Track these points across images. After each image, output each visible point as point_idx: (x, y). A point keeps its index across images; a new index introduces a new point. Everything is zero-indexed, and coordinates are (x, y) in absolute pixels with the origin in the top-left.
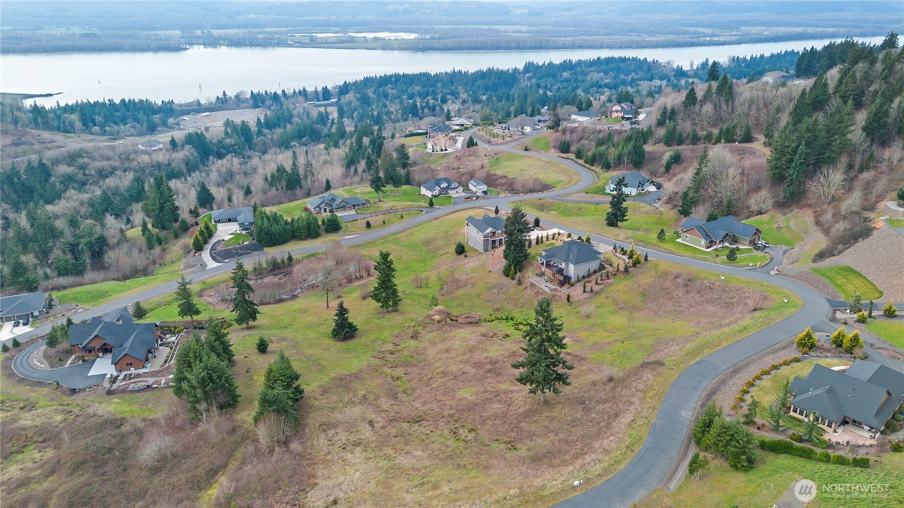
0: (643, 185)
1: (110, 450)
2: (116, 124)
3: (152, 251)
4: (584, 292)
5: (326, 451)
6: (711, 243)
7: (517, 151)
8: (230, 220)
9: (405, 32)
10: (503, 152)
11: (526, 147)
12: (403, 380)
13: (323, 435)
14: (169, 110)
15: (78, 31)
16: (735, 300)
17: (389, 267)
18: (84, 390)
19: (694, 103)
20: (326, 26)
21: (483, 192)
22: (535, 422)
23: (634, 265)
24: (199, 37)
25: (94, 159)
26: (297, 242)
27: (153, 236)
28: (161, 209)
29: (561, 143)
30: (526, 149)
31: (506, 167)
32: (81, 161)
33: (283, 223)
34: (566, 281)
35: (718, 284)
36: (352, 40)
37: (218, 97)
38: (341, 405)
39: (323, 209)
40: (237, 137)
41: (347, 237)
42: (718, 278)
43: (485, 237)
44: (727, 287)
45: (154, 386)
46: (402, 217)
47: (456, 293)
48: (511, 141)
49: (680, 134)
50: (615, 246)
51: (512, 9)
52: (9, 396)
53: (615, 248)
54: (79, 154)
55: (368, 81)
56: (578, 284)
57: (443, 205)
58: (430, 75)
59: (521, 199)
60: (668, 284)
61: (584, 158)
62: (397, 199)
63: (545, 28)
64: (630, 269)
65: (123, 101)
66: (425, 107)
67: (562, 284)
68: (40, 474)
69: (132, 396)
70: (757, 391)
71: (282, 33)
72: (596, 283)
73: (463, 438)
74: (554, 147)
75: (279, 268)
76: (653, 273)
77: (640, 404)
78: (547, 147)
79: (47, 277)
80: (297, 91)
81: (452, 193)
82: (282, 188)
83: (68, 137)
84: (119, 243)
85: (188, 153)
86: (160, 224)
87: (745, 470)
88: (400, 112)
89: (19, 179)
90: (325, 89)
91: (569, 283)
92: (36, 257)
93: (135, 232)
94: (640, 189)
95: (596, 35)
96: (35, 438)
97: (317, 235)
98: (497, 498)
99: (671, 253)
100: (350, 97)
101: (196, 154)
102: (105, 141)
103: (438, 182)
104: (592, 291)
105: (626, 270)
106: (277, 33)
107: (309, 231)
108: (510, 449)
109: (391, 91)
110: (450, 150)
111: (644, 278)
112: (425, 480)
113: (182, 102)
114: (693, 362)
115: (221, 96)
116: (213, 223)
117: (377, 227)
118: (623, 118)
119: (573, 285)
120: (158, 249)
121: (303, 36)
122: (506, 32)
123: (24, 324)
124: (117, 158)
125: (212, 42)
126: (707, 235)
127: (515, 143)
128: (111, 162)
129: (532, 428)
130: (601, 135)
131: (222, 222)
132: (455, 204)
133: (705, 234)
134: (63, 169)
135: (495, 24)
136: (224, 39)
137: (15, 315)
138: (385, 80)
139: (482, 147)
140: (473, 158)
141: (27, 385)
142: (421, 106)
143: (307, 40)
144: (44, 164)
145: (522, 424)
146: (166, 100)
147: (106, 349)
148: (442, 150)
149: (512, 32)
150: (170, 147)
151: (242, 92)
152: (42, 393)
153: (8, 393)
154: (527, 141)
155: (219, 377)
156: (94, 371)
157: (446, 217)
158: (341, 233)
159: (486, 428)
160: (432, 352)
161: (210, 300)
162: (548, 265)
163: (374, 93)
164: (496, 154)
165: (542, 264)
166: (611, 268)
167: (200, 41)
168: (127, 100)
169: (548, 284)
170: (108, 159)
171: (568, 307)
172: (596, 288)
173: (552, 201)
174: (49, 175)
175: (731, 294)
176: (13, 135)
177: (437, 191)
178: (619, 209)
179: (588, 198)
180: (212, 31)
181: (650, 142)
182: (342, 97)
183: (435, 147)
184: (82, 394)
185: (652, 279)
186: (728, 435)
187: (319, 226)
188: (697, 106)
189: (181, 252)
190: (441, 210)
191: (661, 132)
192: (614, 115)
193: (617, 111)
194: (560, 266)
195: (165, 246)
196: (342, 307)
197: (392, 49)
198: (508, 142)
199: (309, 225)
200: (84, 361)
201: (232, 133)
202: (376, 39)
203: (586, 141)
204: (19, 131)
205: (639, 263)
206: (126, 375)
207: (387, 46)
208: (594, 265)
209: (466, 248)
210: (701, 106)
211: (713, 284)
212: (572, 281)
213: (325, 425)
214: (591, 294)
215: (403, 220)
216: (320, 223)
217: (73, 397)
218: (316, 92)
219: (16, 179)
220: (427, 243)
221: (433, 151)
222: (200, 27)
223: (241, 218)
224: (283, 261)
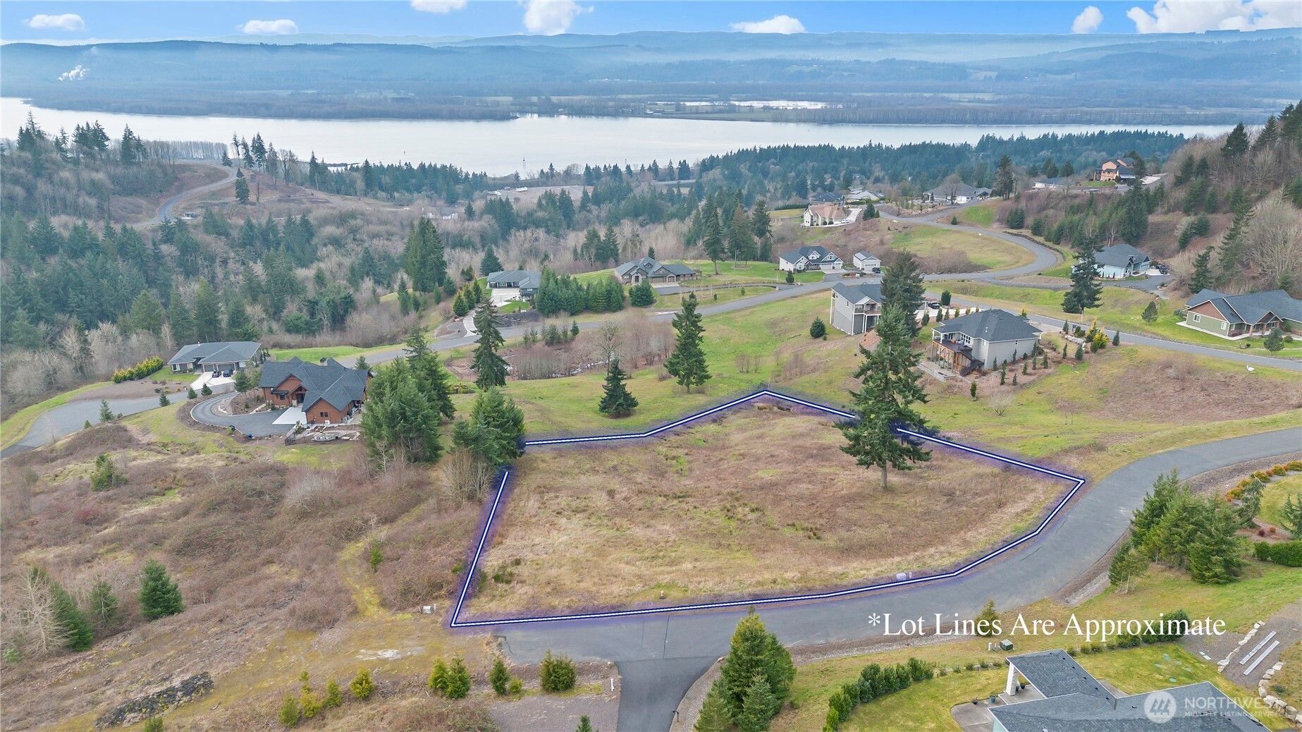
0: (1136, 265)
1: (260, 494)
2: (409, 191)
3: (406, 318)
4: (1003, 383)
5: (533, 512)
6: (1240, 328)
7: (940, 225)
8: (509, 286)
9: (808, 100)
10: (917, 225)
11: (955, 219)
12: (680, 461)
13: (537, 497)
14: (480, 182)
15: (391, 95)
16: (1269, 402)
17: (694, 324)
18: (261, 438)
19: (1242, 151)
20: (699, 93)
21: (874, 270)
22: (861, 507)
23: (1094, 349)
24: (533, 104)
25: (369, 222)
26: (591, 315)
27: (409, 298)
28: (423, 264)
29: (1011, 213)
30: (954, 223)
31: (918, 244)
32: (353, 222)
33: (574, 287)
34: (976, 366)
35: (1240, 378)
36: (733, 109)
37: (542, 171)
38: (577, 471)
39: (633, 278)
40: (552, 210)
41: (660, 313)
42: (1242, 369)
43: (857, 310)
44: (1257, 382)
45: (345, 438)
46: (743, 292)
47: (797, 380)
48: (933, 213)
49: (1213, 195)
50: (1066, 324)
51: (971, 71)
52: (174, 440)
53: (1066, 329)
54: (353, 215)
55: (743, 154)
56: (994, 373)
57: (808, 281)
58: (834, 149)
59: (931, 280)
60: (1149, 377)
61: (1046, 233)
62: (743, 273)
63: (1021, 96)
64: (1085, 356)
65: (422, 166)
66: (818, 186)
67: (965, 372)
68: (170, 516)
69: (315, 447)
70: (1273, 488)
71: (640, 101)
72: (1025, 373)
73: (739, 516)
74: (999, 220)
75: (559, 342)
76: (1126, 361)
77: (1044, 492)
78: (987, 221)
79: (271, 331)
80: (646, 167)
81: (826, 269)
82: (590, 259)
83: (346, 199)
84: (369, 305)
85: (486, 225)
86: (422, 286)
87: (1218, 583)
88: (780, 191)
89: (275, 236)
90: (683, 165)
91: (979, 371)
92: (266, 311)
93: (391, 297)
94: (1131, 270)
95: (1104, 106)
96: (184, 482)
97: (619, 308)
98: (760, 579)
99: (1164, 338)
100: (716, 173)
101: (496, 226)
102: (390, 207)
103: (805, 251)
104: (1015, 383)
105: (1079, 356)
106: (633, 101)
107: (609, 301)
108: (809, 538)
109: (774, 168)
110: (837, 223)
111: (1108, 368)
112: (661, 554)
113: (498, 176)
114: (1161, 451)
115: (546, 170)
116: (488, 287)
117: (705, 303)
118: (1118, 180)
119: (984, 374)
120: (413, 314)
121: (667, 104)
122: (960, 101)
123: (226, 375)
124: (398, 224)
125: (549, 110)
126: (1234, 315)
127: (938, 215)
128: (388, 227)
129: (855, 515)
130: (1077, 201)
131: (500, 287)
132: (826, 280)
133: (1229, 312)
134: (330, 230)
135: (944, 91)
136: (564, 107)
137: (217, 363)
138: (768, 154)
139: (885, 218)
140: (868, 232)
141: (198, 429)
142: (812, 184)
143: (672, 110)
144: (307, 221)
145: (838, 510)
146: (478, 172)
147: (300, 395)
148: (825, 223)
149: (969, 102)
150: (465, 216)
151: (574, 165)
152: (212, 438)
153: (175, 437)
154: (956, 212)
155: (415, 414)
156: (283, 420)
157: (808, 297)
158: (653, 307)
159: (779, 509)
160: (736, 438)
161: (460, 370)
162: (947, 342)
163: (749, 170)
164: (905, 228)
165: (938, 340)
166: (1054, 354)
167: (535, 108)
168: (427, 165)
169: (945, 372)
170: (386, 223)
171: (971, 403)
172: (1022, 379)
173: (981, 284)
174: (312, 235)
175: (1264, 393)
176: (282, 191)
177: (802, 264)
178: (1087, 287)
179: (1042, 281)
180: (552, 97)
181: (1159, 209)
182: (704, 174)
183: (815, 219)
184: (258, 442)
185: (1122, 370)
186: (1192, 524)
187: (624, 298)
188: (1247, 156)
189: (441, 319)
190: (800, 287)
191: (1181, 194)
192: (1104, 177)
193: (1109, 171)
194: (966, 344)
195: (423, 313)
196: (616, 368)
197: (787, 121)
198: (927, 213)
199: (609, 293)
200: (273, 409)
201: (547, 204)
202: (766, 108)
203: (1052, 211)
204: (290, 187)
205: (1102, 346)
206: (316, 428)
207: (779, 117)
208: (1024, 347)
209: (827, 331)
210: (1255, 155)
211: (1231, 377)
212: (985, 367)
213: (544, 487)
214: (1013, 387)
215: (744, 297)
216: (626, 294)
217: (247, 445)
218: (671, 168)
219: (271, 236)
220: (773, 324)
221: (812, 225)
222: (538, 93)
223: (522, 284)
224: (565, 333)
